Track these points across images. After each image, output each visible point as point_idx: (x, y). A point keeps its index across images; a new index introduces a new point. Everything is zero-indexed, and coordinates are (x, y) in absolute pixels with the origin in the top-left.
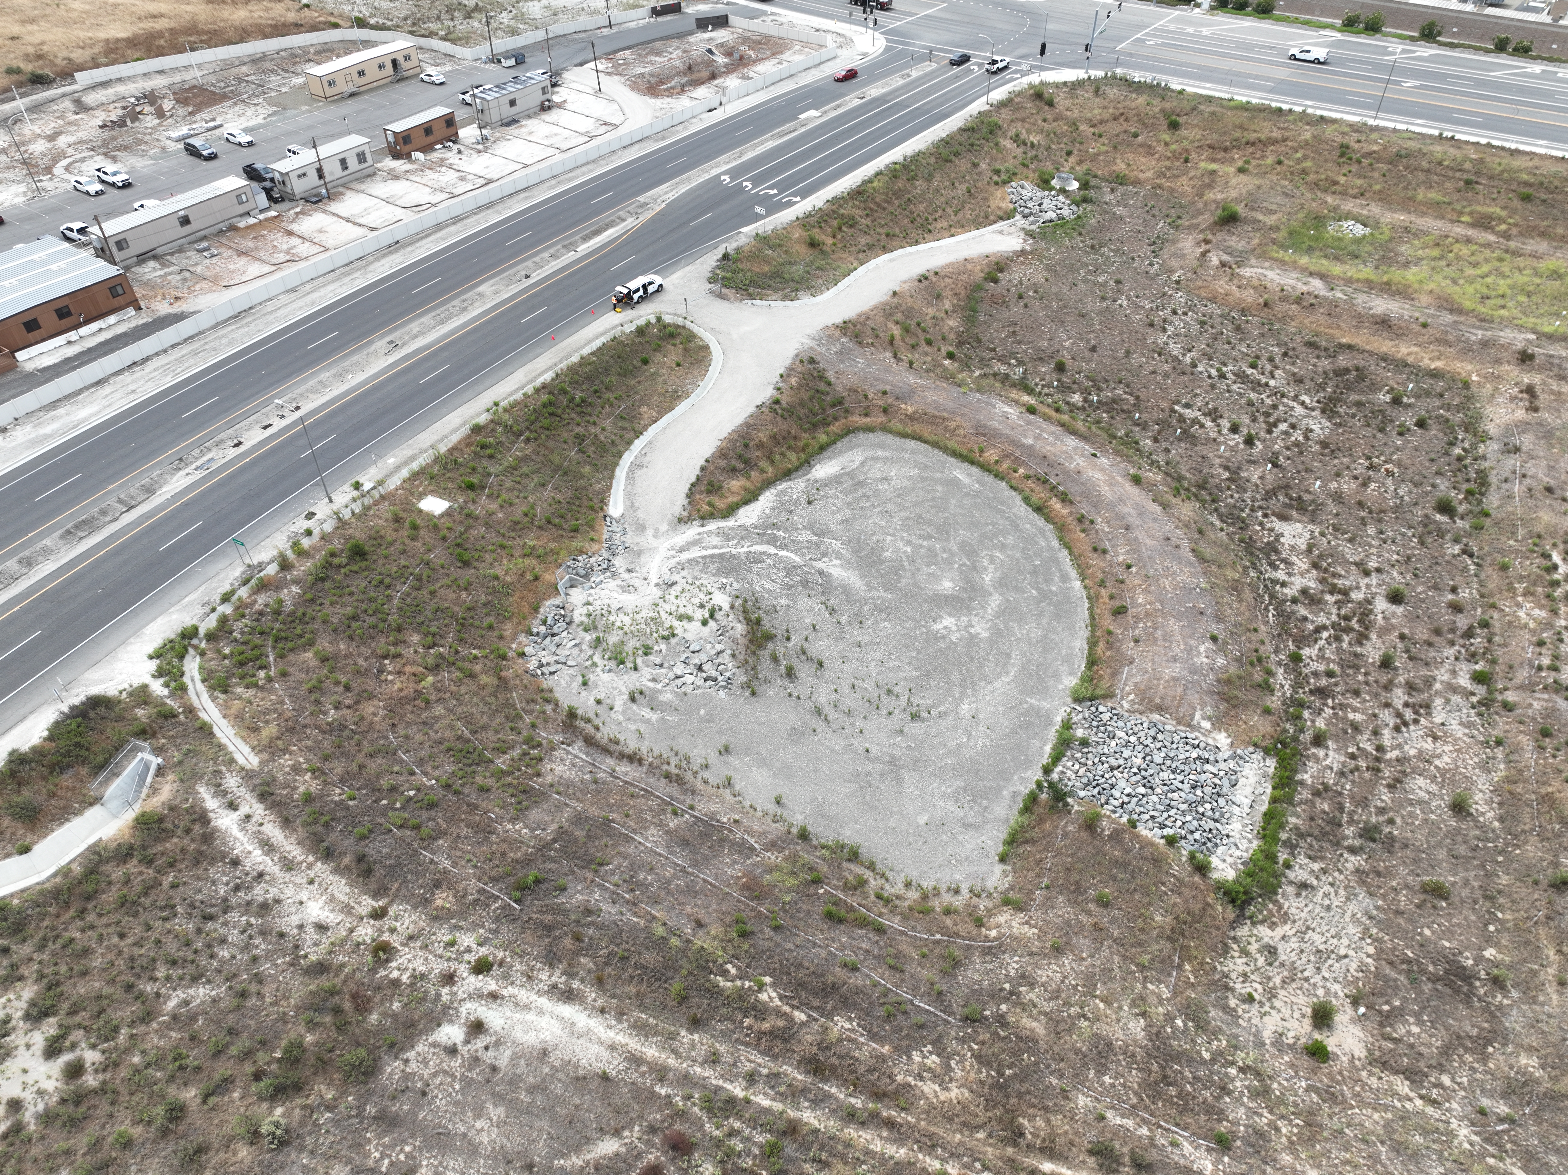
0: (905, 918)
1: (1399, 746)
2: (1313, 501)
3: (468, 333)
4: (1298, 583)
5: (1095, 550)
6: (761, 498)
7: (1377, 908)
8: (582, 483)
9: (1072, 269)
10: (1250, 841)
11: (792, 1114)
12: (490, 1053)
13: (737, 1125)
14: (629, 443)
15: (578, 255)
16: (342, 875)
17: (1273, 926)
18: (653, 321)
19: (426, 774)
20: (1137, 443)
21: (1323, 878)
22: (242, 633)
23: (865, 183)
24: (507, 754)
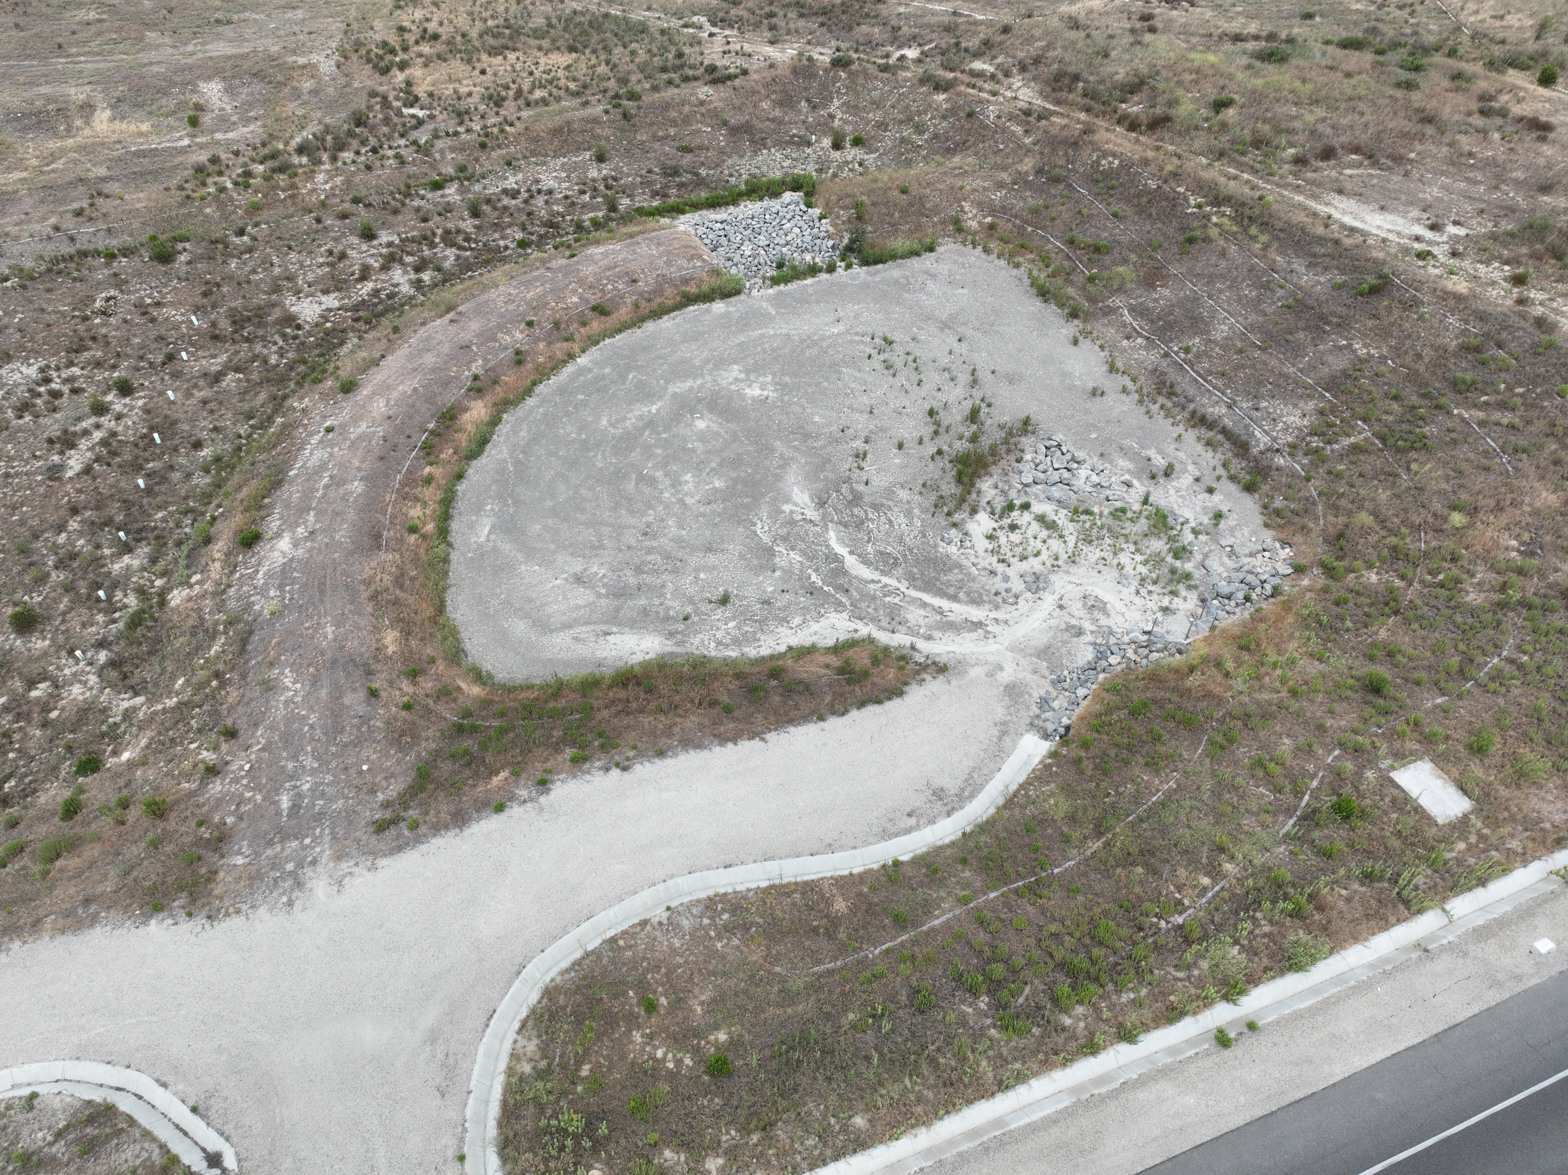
24: (1352, 440)
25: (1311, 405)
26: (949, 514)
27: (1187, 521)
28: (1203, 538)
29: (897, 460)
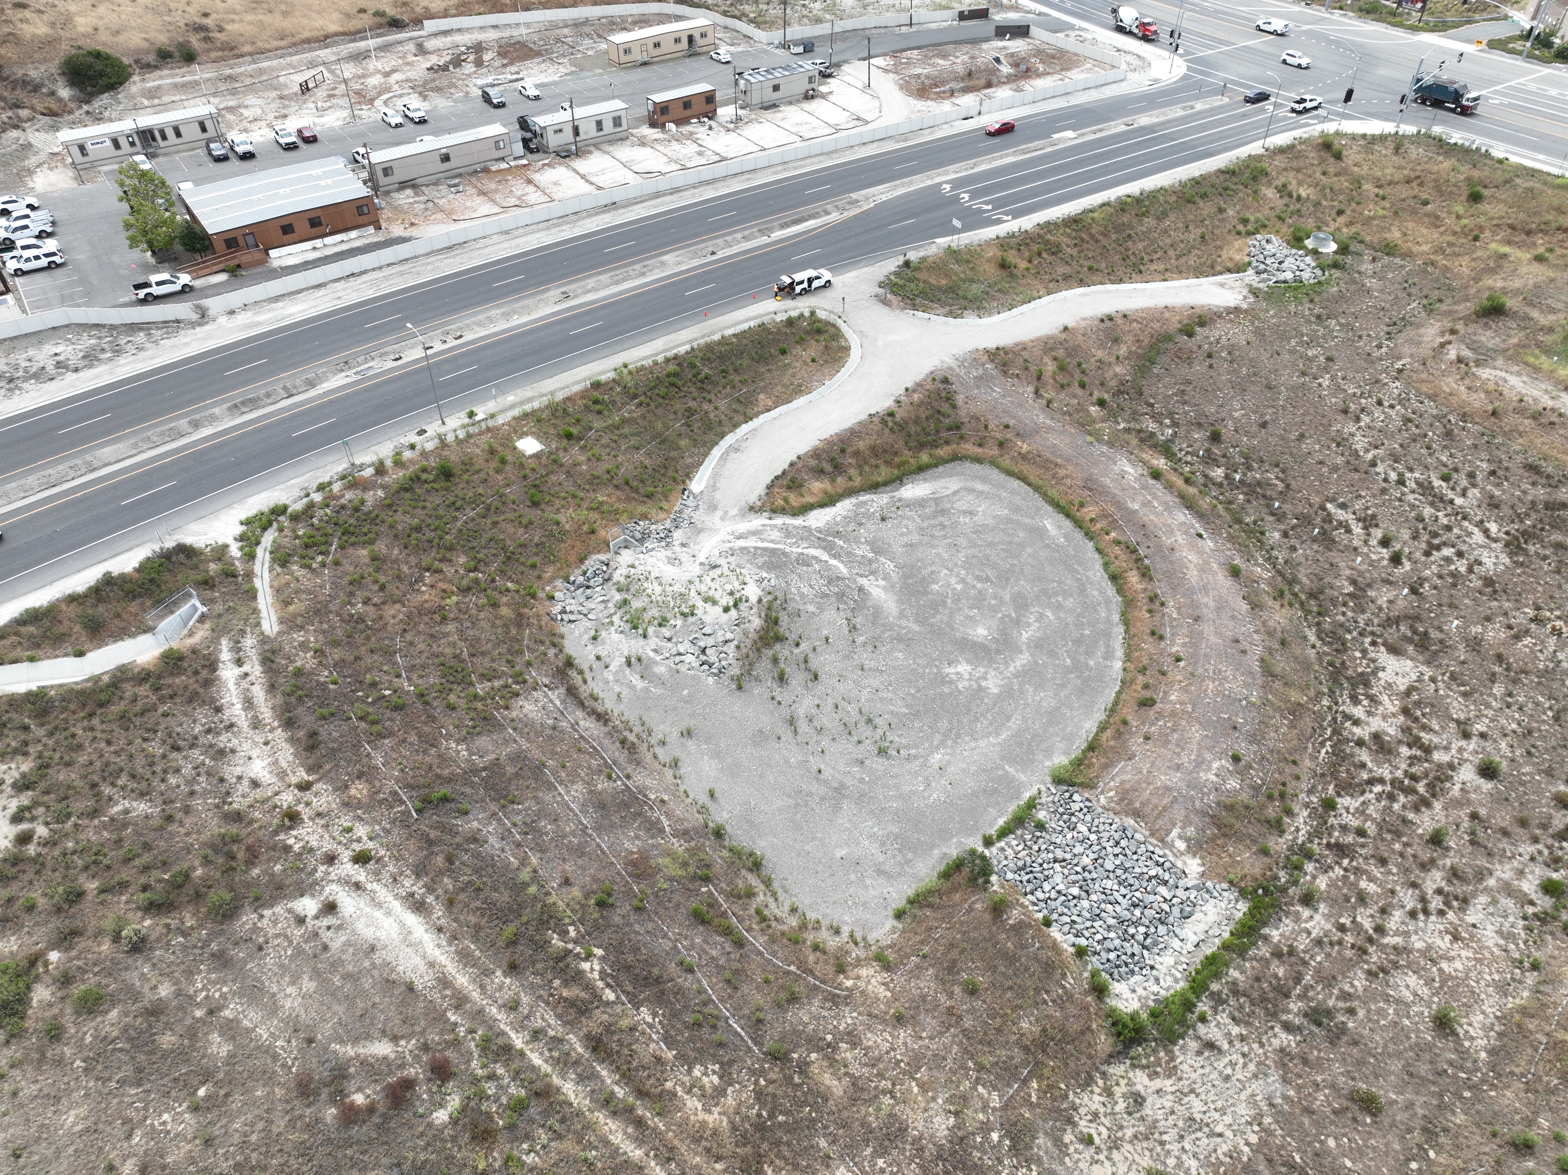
0: (773, 940)
1: (1406, 934)
2: (1441, 642)
3: (634, 296)
4: (1376, 724)
5: (1153, 633)
6: (839, 505)
7: (1285, 1097)
8: (674, 454)
9: (1284, 337)
10: (1176, 981)
11: (556, 1080)
12: (329, 934)
13: (500, 1071)
14: (736, 426)
15: (769, 240)
16: (292, 745)
17: (1152, 1076)
18: (807, 314)
19: (409, 679)
20: (1263, 533)
21: (1238, 1045)
22: (321, 520)
23: (1085, 212)
24: (489, 680)
26: (776, 599)
27: (617, 629)
29: (827, 632)
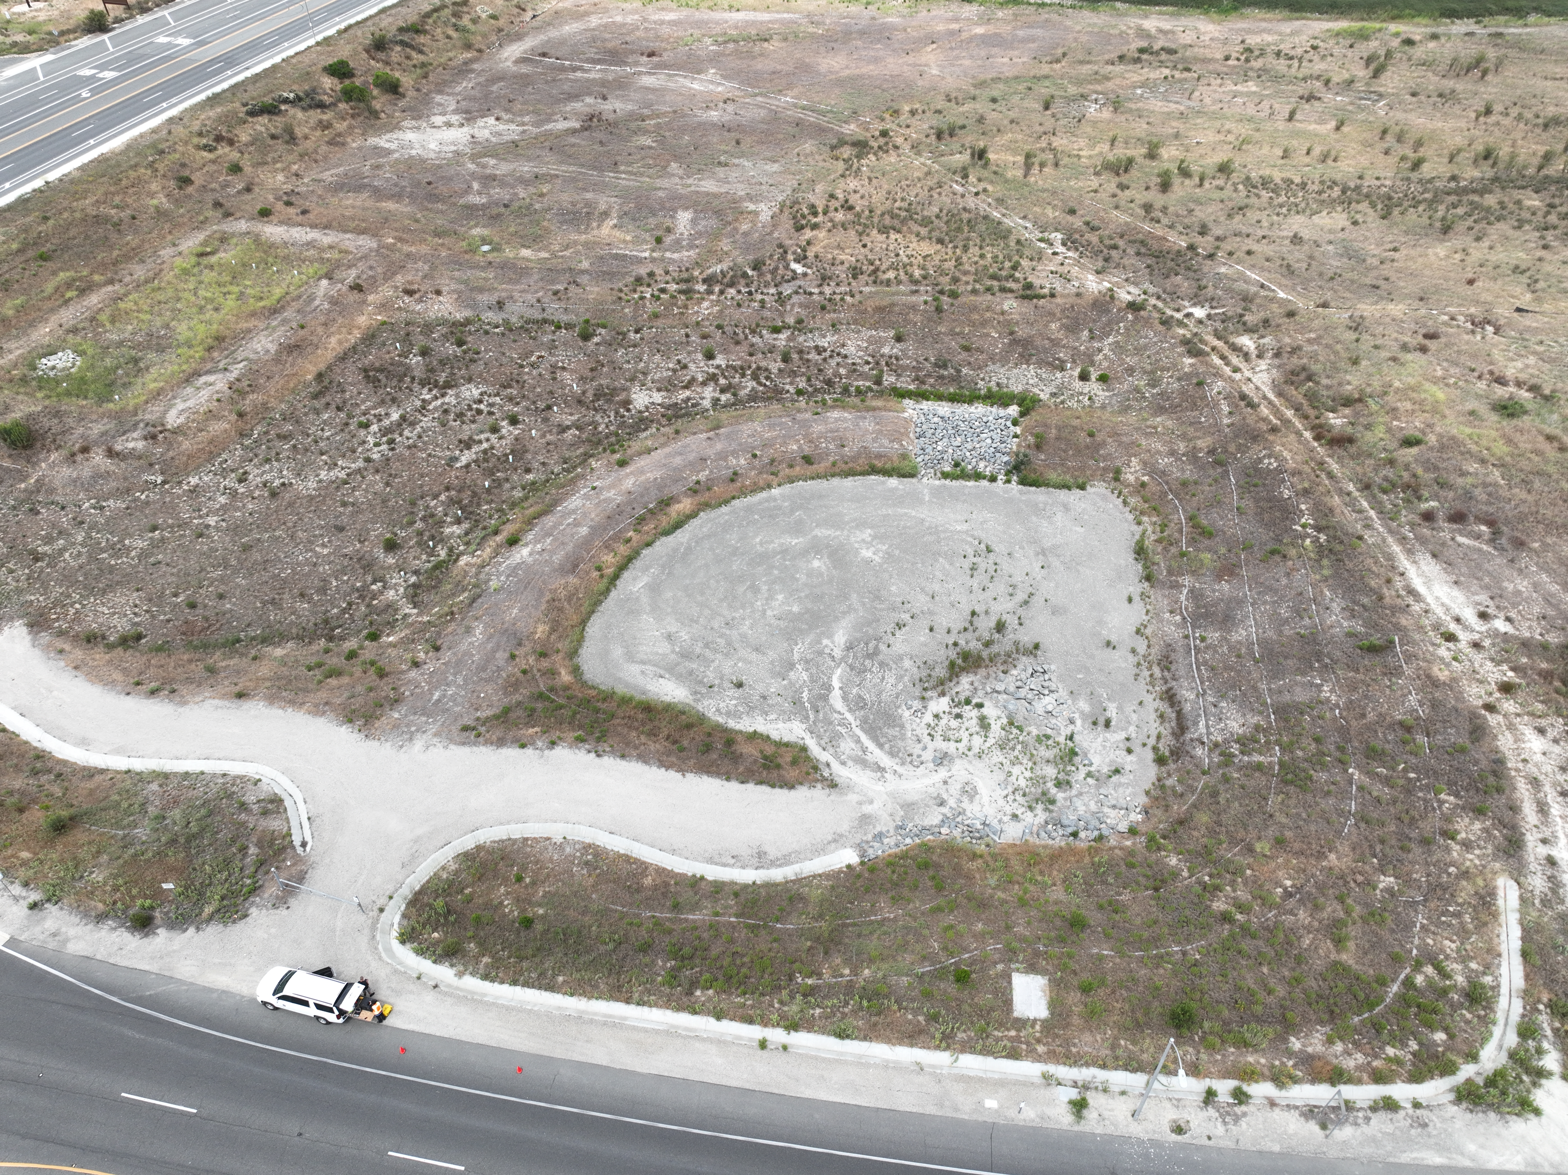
1: (860, 357)
2: (596, 390)
4: (711, 394)
5: (733, 480)
24: (1262, 759)
25: (1255, 719)
26: (925, 689)
27: (1091, 764)
28: (1090, 781)
29: (923, 636)
